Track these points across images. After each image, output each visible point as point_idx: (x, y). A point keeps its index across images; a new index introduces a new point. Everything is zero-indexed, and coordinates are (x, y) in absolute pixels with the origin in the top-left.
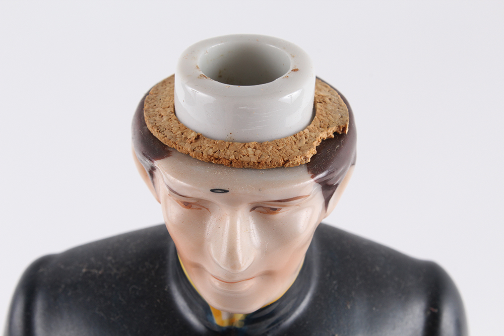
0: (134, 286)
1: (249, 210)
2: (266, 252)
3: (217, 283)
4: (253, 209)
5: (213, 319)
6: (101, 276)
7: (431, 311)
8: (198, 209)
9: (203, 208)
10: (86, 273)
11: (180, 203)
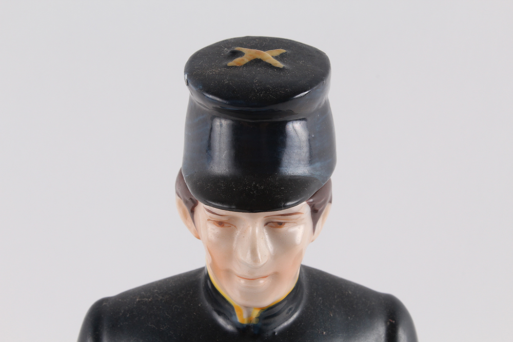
0: (176, 305)
1: (263, 225)
2: (275, 257)
3: (242, 281)
4: (266, 224)
5: (236, 319)
6: (150, 302)
7: (390, 322)
8: (229, 227)
9: (232, 226)
10: (139, 301)
11: (216, 223)
